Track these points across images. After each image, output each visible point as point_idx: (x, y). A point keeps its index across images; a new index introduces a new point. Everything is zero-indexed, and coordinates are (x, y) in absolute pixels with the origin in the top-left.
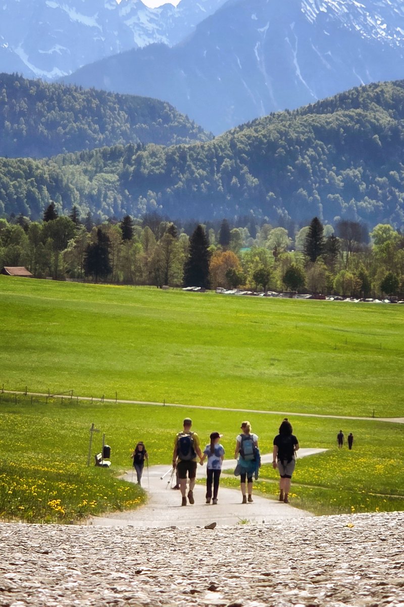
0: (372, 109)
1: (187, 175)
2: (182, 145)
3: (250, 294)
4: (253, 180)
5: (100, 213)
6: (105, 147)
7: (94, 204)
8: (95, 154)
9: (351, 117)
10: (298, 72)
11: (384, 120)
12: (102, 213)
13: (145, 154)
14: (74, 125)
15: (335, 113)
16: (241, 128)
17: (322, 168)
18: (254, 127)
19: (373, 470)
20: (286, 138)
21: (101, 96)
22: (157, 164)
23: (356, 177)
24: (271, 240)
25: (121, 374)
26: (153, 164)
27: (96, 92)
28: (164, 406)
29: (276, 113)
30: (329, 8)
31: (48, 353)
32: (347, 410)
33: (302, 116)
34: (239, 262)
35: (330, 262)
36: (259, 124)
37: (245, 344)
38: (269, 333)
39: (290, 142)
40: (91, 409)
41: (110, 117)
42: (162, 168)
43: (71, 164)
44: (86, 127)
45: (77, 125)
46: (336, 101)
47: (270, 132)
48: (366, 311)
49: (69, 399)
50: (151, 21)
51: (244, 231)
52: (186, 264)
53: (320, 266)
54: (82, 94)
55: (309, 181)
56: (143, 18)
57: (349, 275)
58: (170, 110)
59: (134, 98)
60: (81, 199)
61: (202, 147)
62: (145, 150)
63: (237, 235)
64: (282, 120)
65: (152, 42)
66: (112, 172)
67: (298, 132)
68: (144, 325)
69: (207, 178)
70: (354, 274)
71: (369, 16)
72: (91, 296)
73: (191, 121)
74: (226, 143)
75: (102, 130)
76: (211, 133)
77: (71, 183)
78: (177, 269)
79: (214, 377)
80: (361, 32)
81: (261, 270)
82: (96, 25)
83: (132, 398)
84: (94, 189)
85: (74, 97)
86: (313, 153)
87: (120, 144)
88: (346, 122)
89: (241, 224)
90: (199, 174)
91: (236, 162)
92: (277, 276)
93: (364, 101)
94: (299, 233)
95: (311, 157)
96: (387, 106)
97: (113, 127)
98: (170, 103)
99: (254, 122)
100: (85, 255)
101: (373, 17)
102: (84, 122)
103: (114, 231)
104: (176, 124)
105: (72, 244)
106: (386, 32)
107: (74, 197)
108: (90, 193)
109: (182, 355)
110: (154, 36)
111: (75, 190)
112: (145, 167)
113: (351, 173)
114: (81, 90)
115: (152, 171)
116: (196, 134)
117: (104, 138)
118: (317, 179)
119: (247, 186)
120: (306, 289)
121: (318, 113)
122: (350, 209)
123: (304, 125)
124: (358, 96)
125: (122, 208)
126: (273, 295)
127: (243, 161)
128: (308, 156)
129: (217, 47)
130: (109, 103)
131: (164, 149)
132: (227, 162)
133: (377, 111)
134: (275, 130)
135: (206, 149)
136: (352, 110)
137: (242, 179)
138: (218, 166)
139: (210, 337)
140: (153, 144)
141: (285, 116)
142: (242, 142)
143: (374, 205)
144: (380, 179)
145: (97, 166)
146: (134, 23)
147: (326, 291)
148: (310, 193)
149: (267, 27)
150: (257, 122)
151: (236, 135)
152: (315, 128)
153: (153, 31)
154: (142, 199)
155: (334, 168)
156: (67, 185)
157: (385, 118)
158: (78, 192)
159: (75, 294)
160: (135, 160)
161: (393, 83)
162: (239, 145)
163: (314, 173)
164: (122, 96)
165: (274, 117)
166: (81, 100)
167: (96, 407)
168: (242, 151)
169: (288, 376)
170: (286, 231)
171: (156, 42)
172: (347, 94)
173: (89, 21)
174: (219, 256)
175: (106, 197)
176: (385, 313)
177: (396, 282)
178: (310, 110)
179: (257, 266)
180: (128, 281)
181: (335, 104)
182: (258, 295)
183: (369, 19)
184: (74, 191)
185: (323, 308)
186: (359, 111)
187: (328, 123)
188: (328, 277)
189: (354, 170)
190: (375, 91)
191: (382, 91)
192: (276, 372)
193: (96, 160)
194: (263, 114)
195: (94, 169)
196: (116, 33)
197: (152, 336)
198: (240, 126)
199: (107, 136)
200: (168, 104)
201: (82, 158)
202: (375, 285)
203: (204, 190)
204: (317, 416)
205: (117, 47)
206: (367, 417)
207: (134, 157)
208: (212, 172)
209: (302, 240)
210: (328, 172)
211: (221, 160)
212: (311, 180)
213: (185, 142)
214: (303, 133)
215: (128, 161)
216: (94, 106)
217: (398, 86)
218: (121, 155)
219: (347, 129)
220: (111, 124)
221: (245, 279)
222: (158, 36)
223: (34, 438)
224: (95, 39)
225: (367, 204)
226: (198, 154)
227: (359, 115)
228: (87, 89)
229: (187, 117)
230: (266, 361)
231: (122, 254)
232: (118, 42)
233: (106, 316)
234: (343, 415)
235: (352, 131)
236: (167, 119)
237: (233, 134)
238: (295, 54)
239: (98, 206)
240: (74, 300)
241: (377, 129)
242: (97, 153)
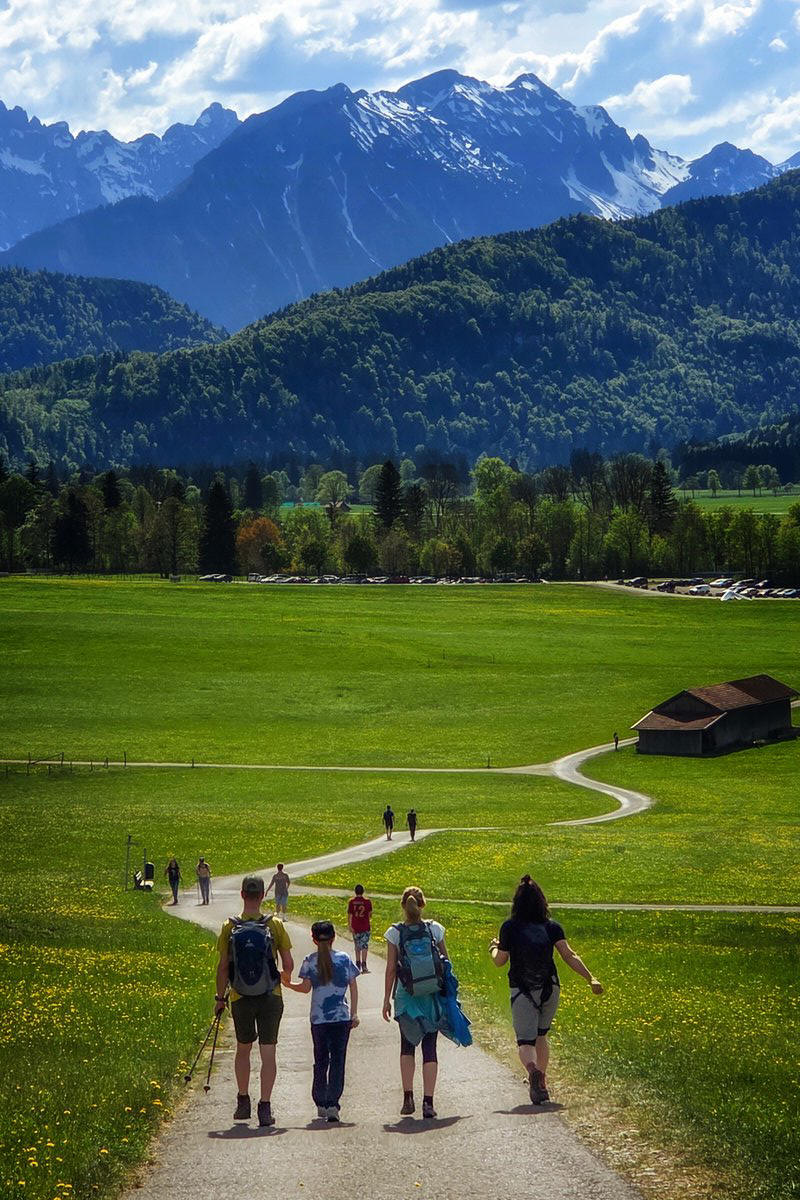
0: (465, 280)
1: (192, 395)
2: (182, 350)
3: (299, 582)
4: (290, 398)
5: (65, 460)
6: (67, 360)
7: (56, 445)
8: (53, 370)
9: (433, 294)
10: (350, 228)
11: (483, 296)
12: (68, 460)
13: (128, 366)
14: (18, 327)
15: (408, 289)
16: (269, 320)
17: (393, 373)
18: (287, 318)
19: (489, 864)
20: (336, 330)
21: (56, 281)
22: (147, 380)
23: (445, 383)
24: (322, 491)
25: (127, 723)
26: (140, 382)
27: (49, 275)
28: (193, 767)
29: (320, 294)
30: (392, 129)
31: (21, 697)
32: (452, 759)
33: (359, 296)
34: (279, 533)
35: (413, 526)
36: (296, 312)
37: (299, 668)
38: (333, 648)
39: (344, 336)
40: (91, 780)
41: (73, 312)
42: (154, 387)
43: (18, 387)
44: (37, 329)
45: (23, 327)
46: (410, 271)
47: (312, 323)
48: (471, 602)
49: (58, 765)
50: (125, 162)
51: (280, 476)
52: (202, 541)
53: (399, 534)
54: (28, 280)
55: (375, 394)
56: (114, 160)
57: (442, 545)
58: (161, 298)
59: (106, 282)
60: (36, 441)
61: (212, 352)
62: (127, 361)
63: (272, 484)
64: (329, 305)
65: (128, 195)
66: (80, 397)
67: (354, 321)
68: (153, 646)
69: (221, 399)
70: (450, 543)
71: (454, 136)
72: (71, 603)
73: (193, 312)
74: (247, 343)
75: (62, 333)
76: (224, 328)
77: (20, 416)
78: (189, 547)
79: (259, 720)
80: (443, 161)
81: (312, 545)
82: (42, 172)
83: (147, 758)
84: (55, 424)
85: (16, 286)
86: (379, 351)
87: (89, 353)
88: (427, 302)
89: (275, 465)
90: (209, 392)
91: (263, 372)
92: (337, 550)
93: (451, 267)
94: (365, 474)
95: (376, 358)
96: (487, 274)
97: (77, 328)
98: (160, 287)
99: (287, 309)
100: (52, 533)
101: (458, 137)
102: (33, 322)
103: (93, 495)
104: (171, 318)
105: (32, 517)
106: (481, 159)
107: (25, 437)
108: (48, 429)
109: (210, 689)
110: (131, 184)
111: (26, 426)
112: (129, 386)
113: (437, 378)
114: (25, 274)
115: (139, 392)
116: (202, 331)
117: (64, 345)
118: (387, 390)
119: (283, 407)
120: (380, 569)
121: (384, 289)
122: (438, 432)
123: (362, 310)
124: (442, 261)
125: (98, 449)
126: (331, 581)
127: (274, 369)
128: (371, 356)
129: (227, 198)
130: (69, 292)
131: (155, 358)
132: (249, 373)
133: (473, 282)
134: (319, 320)
135: (218, 354)
136: (434, 282)
137: (274, 398)
138: (238, 378)
139: (248, 659)
140: (139, 351)
141: (334, 299)
142: (271, 342)
143: (474, 425)
144: (481, 385)
145: (57, 389)
146: (100, 167)
147: (410, 571)
148: (378, 413)
149: (299, 163)
150: (292, 310)
151: (261, 332)
152: (379, 313)
153: (129, 177)
154: (126, 434)
155: (411, 372)
156: (14, 420)
157: (485, 293)
158: (31, 430)
159: (47, 600)
160: (113, 377)
161: (494, 237)
162: (268, 346)
163: (382, 383)
164: (88, 280)
165: (316, 301)
166: (27, 289)
167: (99, 775)
168: (274, 355)
169: (363, 712)
170: (345, 475)
171: (134, 194)
172: (425, 259)
173: (32, 168)
174: (250, 526)
175: (73, 434)
176: (498, 603)
177: (513, 551)
178: (371, 286)
179: (305, 538)
180: (119, 569)
181: (409, 275)
182: (310, 581)
183: (453, 141)
184: (24, 428)
185: (406, 601)
186: (445, 283)
187: (399, 305)
188: (411, 550)
189: (441, 373)
190: (467, 251)
191: (479, 251)
192: (346, 707)
193: (56, 380)
194: (301, 297)
195: (53, 393)
196: (73, 184)
197: (166, 661)
198: (266, 316)
199: (69, 343)
200: (157, 287)
201: (34, 377)
202: (482, 557)
203: (218, 416)
204: (408, 769)
205: (77, 204)
206: (480, 767)
207: (111, 372)
208: (228, 389)
209: (368, 486)
210: (403, 379)
211: (240, 369)
212: (377, 392)
213: (185, 345)
214: (362, 323)
215: (103, 379)
216: (47, 297)
217: (504, 242)
218: (92, 370)
219: (428, 312)
220: (75, 324)
221: (290, 559)
222: (137, 185)
223: (40, 846)
224: (43, 193)
225: (464, 423)
226: (207, 362)
227: (446, 289)
228: (35, 273)
229: (186, 306)
230: (331, 691)
231: (107, 528)
232: (77, 196)
233: (97, 636)
234: (446, 767)
235: (437, 315)
236: (157, 311)
237: (257, 329)
238: (344, 201)
239: (63, 449)
240: (48, 611)
241: (474, 309)
242: (55, 369)
